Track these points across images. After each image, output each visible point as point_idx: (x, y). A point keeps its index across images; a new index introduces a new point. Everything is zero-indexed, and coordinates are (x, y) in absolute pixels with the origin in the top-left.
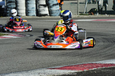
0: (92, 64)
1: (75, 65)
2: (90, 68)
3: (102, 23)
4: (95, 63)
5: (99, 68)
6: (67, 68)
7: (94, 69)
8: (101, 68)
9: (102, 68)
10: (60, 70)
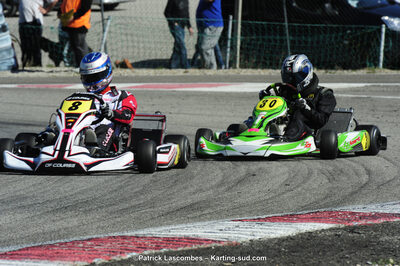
0: (124, 237)
1: (61, 244)
2: (115, 253)
3: (160, 97)
4: (133, 234)
5: (146, 253)
6: (33, 252)
7: (129, 256)
8: (154, 251)
9: (157, 251)
10: (8, 262)
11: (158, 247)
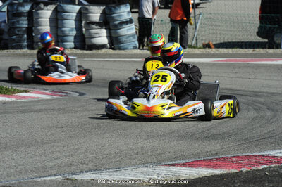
0: (255, 156)
2: (253, 165)
3: (240, 68)
5: (273, 165)
6: (202, 163)
7: (262, 167)
8: (277, 165)
10: (189, 169)
11: (278, 162)
